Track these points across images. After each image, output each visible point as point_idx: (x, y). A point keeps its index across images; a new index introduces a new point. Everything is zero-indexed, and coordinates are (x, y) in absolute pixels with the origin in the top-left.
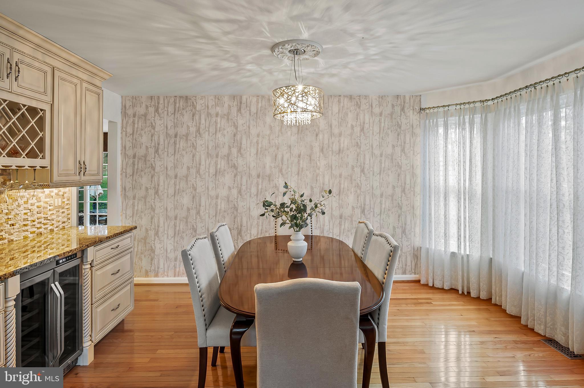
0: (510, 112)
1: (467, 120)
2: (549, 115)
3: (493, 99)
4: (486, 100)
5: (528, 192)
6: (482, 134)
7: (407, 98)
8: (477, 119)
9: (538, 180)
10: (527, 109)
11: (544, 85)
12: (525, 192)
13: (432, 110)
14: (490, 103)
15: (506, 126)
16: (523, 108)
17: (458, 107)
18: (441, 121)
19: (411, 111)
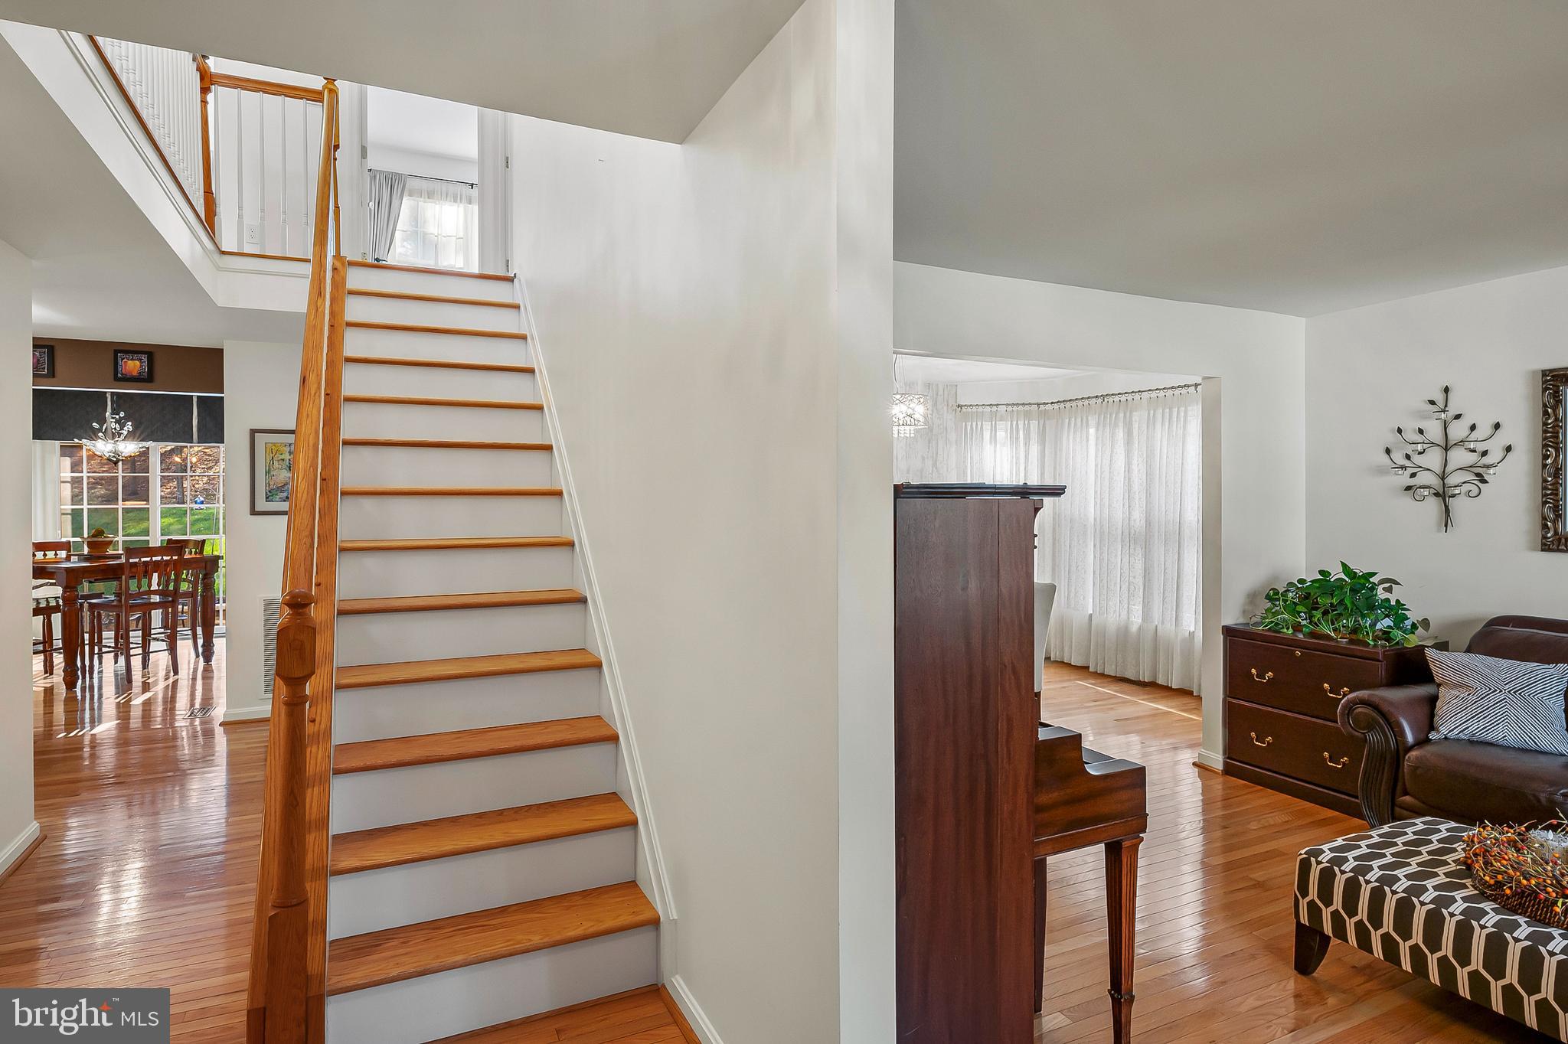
0: (1075, 424)
1: (1021, 426)
2: (1120, 434)
3: (1052, 403)
4: (1044, 403)
5: (1098, 520)
6: (1039, 447)
7: (941, 388)
8: (1034, 424)
9: (1110, 505)
10: (1098, 424)
11: (1117, 399)
12: (1095, 519)
13: (974, 409)
14: (1049, 407)
15: (1071, 440)
16: (1092, 421)
17: (1010, 408)
18: (987, 426)
19: (945, 408)
